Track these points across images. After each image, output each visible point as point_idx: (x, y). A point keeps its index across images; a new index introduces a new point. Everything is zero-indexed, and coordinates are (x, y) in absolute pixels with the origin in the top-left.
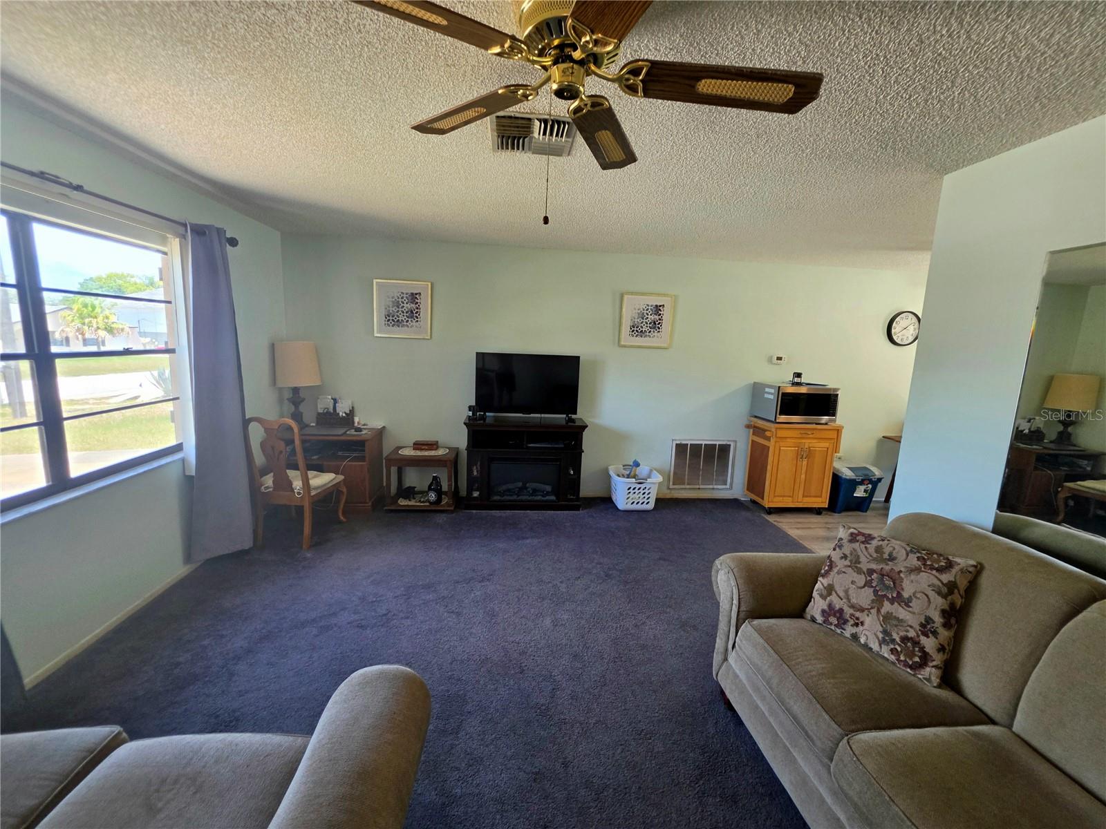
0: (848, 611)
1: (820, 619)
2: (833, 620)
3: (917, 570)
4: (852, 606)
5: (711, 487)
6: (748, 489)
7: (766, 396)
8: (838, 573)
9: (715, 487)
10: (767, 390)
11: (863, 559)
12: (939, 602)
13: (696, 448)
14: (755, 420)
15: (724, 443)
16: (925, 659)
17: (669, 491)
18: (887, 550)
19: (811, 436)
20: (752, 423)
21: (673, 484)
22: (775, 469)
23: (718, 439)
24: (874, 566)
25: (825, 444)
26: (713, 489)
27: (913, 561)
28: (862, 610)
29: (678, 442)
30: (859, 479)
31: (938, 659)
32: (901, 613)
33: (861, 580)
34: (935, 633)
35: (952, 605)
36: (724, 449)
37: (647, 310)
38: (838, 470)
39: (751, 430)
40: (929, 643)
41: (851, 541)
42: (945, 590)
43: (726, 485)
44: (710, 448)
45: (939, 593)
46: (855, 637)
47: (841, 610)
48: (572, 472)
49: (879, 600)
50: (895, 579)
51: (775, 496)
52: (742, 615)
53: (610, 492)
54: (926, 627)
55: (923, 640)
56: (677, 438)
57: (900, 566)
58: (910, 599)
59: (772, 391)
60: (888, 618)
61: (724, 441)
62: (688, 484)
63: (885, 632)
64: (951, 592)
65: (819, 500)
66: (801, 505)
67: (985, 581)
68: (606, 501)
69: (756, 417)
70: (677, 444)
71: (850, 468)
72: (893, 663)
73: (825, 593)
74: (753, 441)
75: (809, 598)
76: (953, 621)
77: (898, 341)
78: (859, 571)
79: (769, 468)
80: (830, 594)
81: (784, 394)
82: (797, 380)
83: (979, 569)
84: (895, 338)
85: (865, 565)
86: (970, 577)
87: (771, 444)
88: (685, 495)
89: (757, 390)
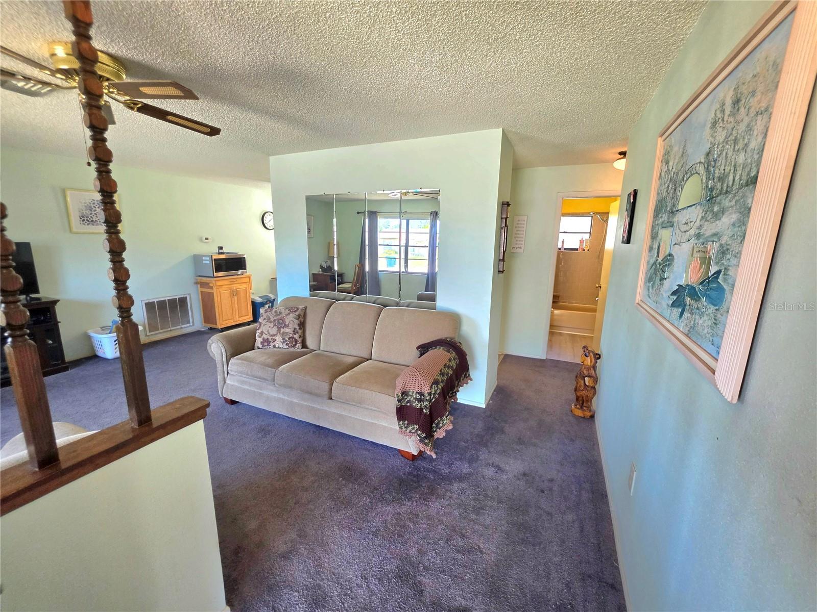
0: (270, 338)
1: (261, 346)
2: (266, 344)
3: (289, 314)
4: (271, 336)
5: (179, 327)
6: (205, 322)
7: (204, 262)
8: (264, 325)
9: (182, 326)
10: (204, 258)
11: (271, 317)
12: (297, 322)
13: (162, 304)
14: (200, 278)
15: (182, 296)
16: (296, 341)
17: (147, 338)
18: (278, 311)
19: (236, 282)
20: (199, 281)
21: (150, 332)
22: (219, 305)
23: (176, 294)
24: (275, 318)
25: (244, 286)
26: (181, 328)
27: (287, 311)
28: (274, 335)
29: (147, 302)
30: (265, 301)
31: (300, 340)
32: (287, 330)
33: (272, 325)
34: (297, 332)
35: (301, 322)
36: (183, 301)
37: (94, 204)
38: (254, 299)
39: (199, 285)
40: (296, 336)
41: (265, 313)
42: (298, 317)
43: (190, 323)
44: (172, 302)
45: (297, 319)
46: (274, 346)
47: (268, 339)
48: (50, 342)
49: (279, 329)
50: (283, 320)
51: (223, 321)
52: (228, 357)
53: (94, 351)
54: (295, 332)
55: (295, 336)
56: (145, 299)
57: (284, 315)
58: (288, 325)
59: (208, 258)
60: (284, 333)
61: (181, 295)
62: (161, 329)
63: (283, 339)
64: (299, 318)
65: (248, 317)
66: (239, 323)
67: (308, 311)
68: (94, 358)
69: (200, 276)
70: (145, 303)
71: (259, 297)
72: (288, 349)
73: (260, 335)
74: (202, 292)
75: (255, 340)
76: (302, 327)
77: (268, 227)
78: (271, 322)
79: (216, 305)
80: (262, 335)
81: (215, 260)
82: (220, 251)
83: (306, 308)
84: (266, 225)
85: (272, 319)
86: (304, 311)
87: (214, 291)
88: (161, 337)
89: (197, 259)
